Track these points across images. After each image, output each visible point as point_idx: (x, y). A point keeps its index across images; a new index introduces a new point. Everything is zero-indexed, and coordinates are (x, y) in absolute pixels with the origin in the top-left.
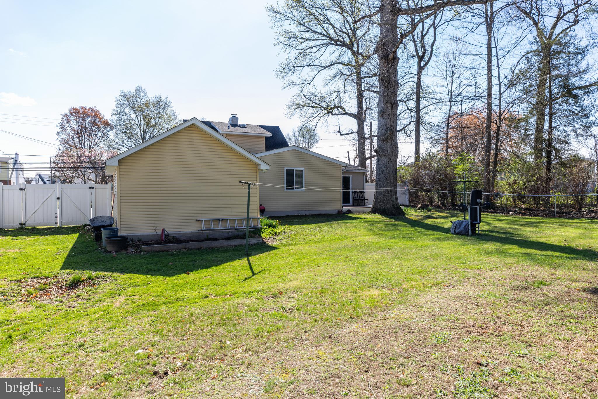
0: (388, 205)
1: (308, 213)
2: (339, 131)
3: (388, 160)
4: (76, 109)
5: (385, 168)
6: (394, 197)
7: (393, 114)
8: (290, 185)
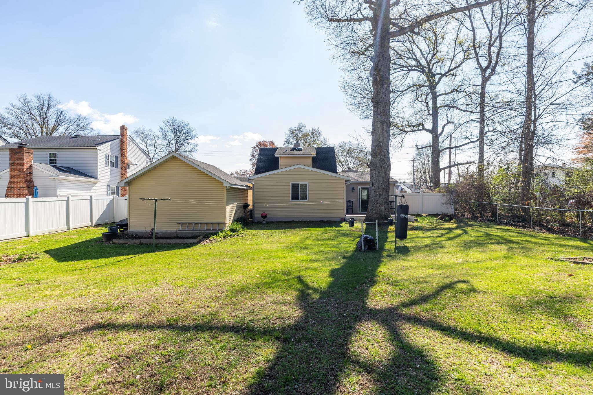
0: (376, 215)
1: (311, 220)
2: (416, 146)
3: (377, 174)
4: (260, 143)
5: (375, 181)
6: (383, 208)
7: (383, 131)
8: (295, 197)
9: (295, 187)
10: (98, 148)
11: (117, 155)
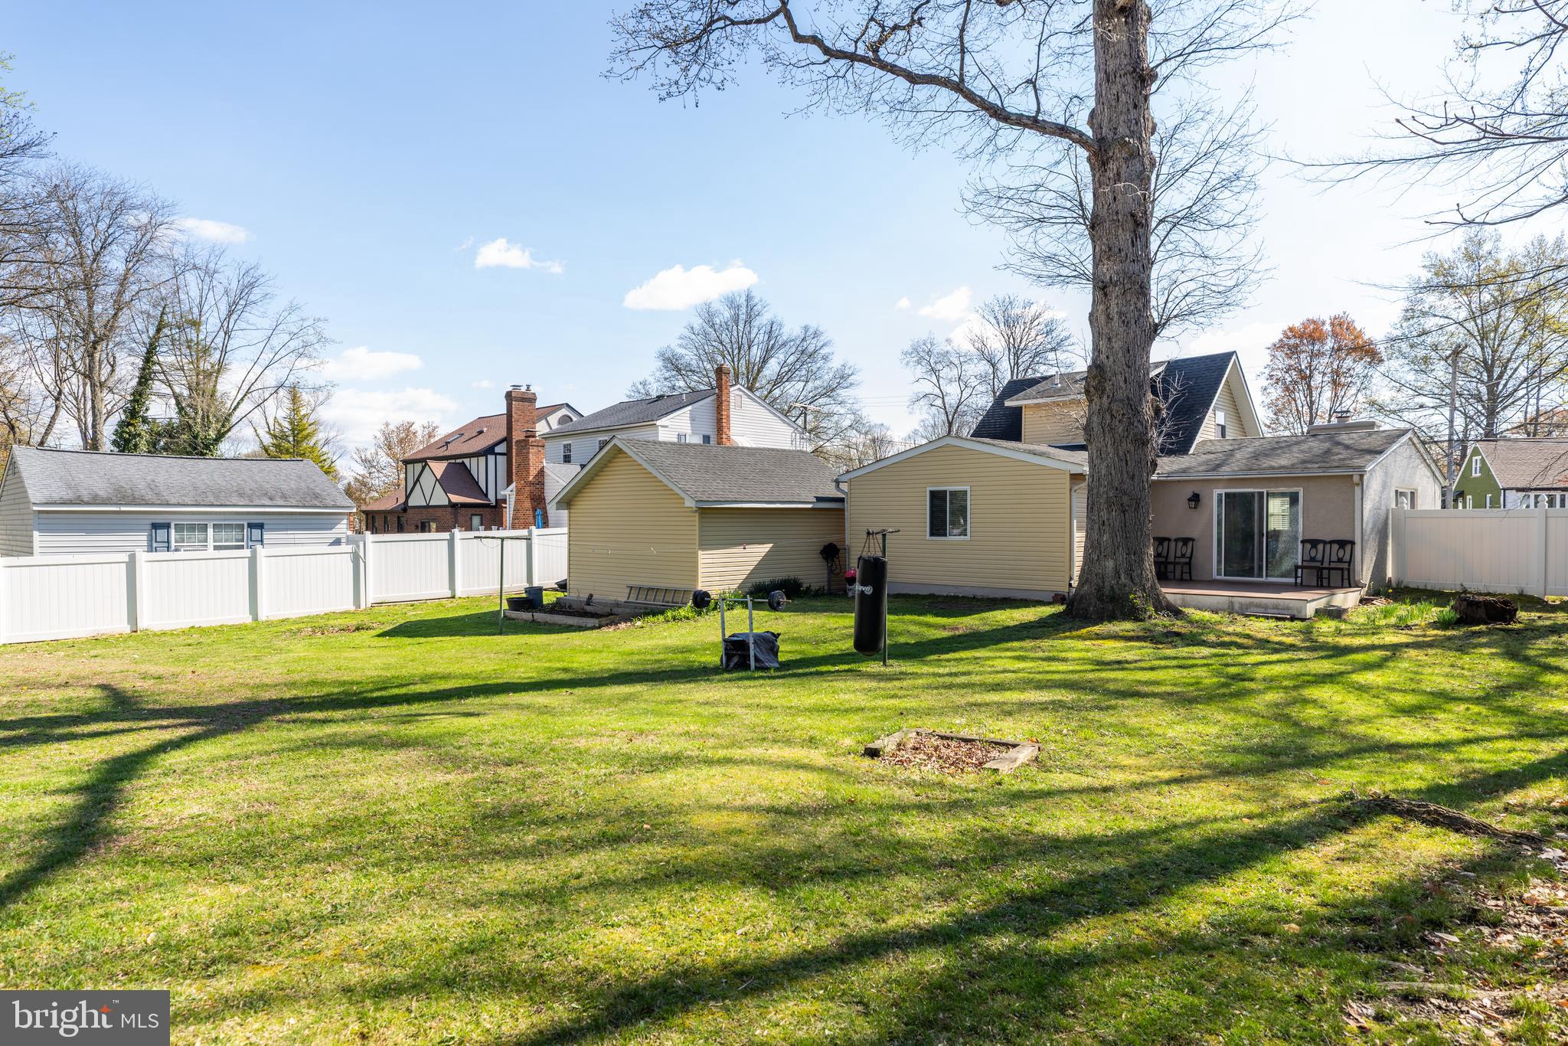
6: (1110, 564)
7: (1108, 316)
8: (938, 527)
9: (937, 498)
10: (658, 423)
11: (707, 433)
